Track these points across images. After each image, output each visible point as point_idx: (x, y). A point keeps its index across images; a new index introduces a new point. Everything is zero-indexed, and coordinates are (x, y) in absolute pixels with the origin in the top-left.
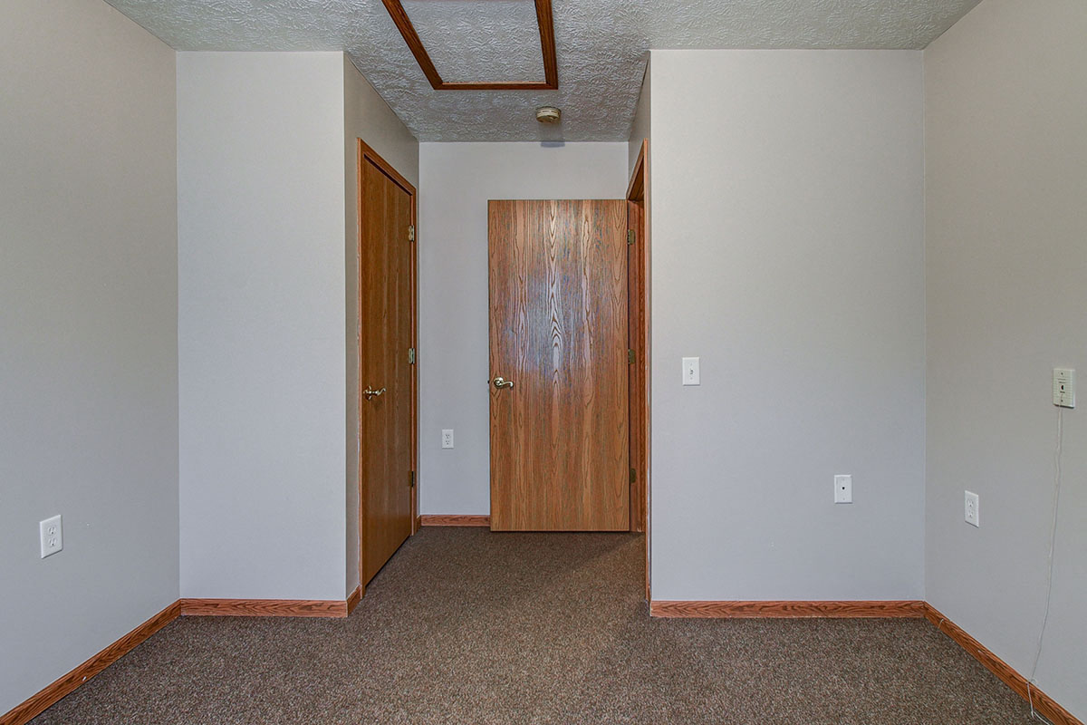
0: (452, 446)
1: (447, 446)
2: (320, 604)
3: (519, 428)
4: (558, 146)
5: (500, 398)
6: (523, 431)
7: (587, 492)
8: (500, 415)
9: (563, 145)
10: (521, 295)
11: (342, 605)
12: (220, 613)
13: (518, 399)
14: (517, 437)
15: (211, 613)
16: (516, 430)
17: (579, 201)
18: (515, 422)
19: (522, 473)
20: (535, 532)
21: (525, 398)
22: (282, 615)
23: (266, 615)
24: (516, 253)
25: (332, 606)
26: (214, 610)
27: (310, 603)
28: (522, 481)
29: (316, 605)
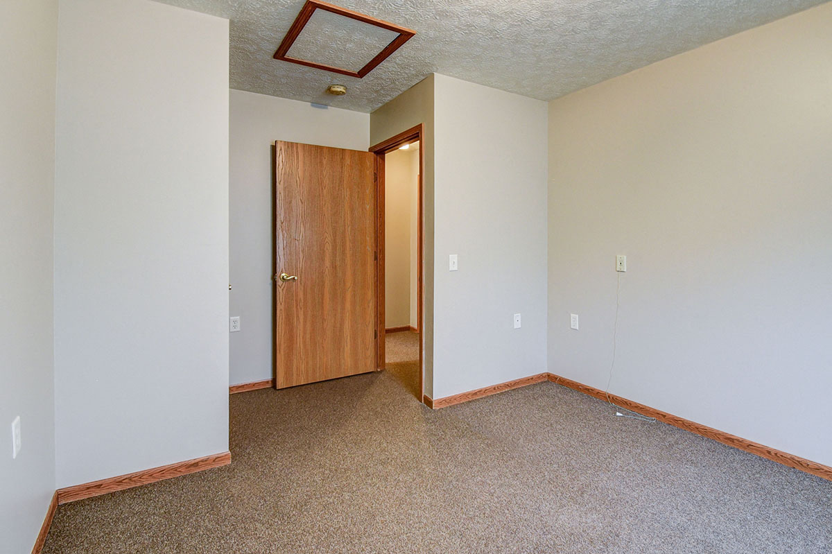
0: (238, 329)
1: (235, 330)
2: (205, 461)
3: (299, 310)
4: (324, 108)
5: (285, 289)
6: (302, 313)
7: (348, 349)
8: (285, 301)
9: (327, 108)
10: (302, 213)
11: (226, 455)
12: (104, 492)
13: (299, 289)
14: (298, 316)
15: (94, 495)
16: (297, 311)
17: (343, 149)
18: (297, 305)
19: (301, 343)
20: (312, 383)
21: (304, 287)
22: (170, 477)
23: (153, 481)
24: (298, 182)
25: (217, 459)
26: (97, 490)
27: (196, 461)
28: (302, 347)
29: (202, 461)
